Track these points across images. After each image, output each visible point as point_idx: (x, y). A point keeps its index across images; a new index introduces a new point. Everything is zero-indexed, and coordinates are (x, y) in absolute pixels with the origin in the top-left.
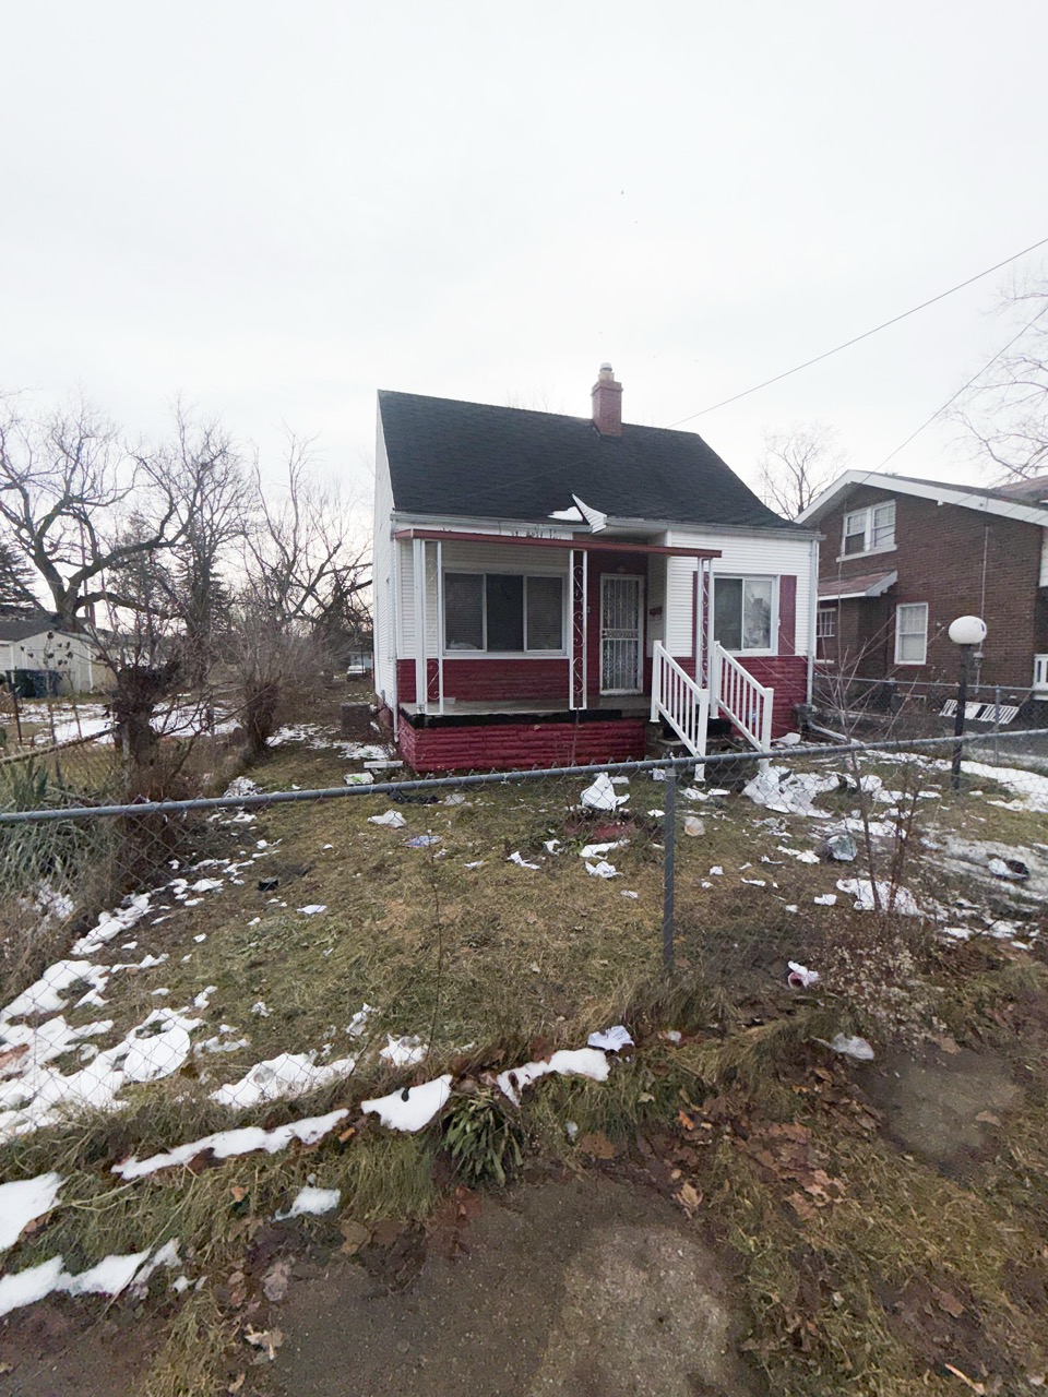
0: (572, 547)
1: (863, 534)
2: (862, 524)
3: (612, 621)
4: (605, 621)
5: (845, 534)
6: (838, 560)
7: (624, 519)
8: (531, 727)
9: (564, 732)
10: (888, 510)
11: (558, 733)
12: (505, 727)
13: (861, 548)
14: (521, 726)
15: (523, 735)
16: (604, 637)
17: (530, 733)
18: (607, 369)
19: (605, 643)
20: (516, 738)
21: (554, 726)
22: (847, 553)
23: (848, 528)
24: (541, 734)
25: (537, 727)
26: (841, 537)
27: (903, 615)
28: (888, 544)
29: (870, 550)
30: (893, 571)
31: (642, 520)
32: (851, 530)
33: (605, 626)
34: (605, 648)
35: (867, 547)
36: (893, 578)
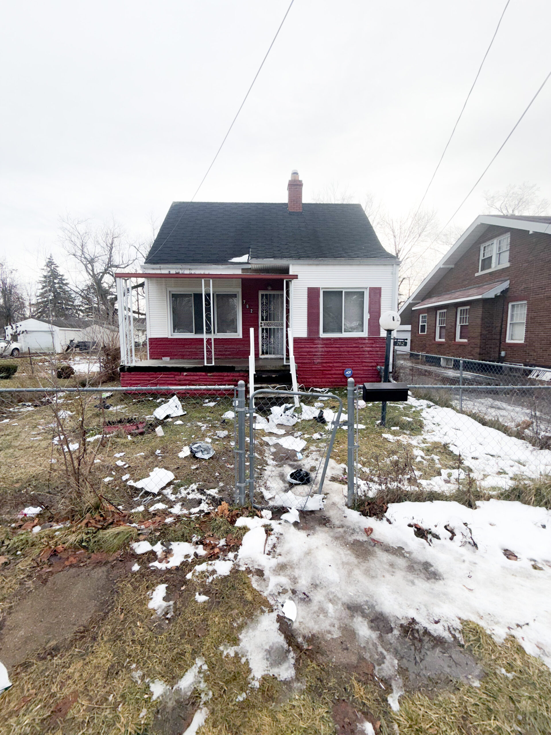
0: (203, 278)
1: (491, 257)
2: (491, 251)
3: (267, 317)
4: (262, 317)
5: (481, 257)
6: (477, 275)
7: (261, 260)
8: (182, 374)
9: (201, 377)
10: (506, 240)
11: (198, 378)
12: (168, 373)
13: (490, 267)
14: (176, 373)
15: (177, 378)
16: (261, 326)
17: (181, 377)
18: (295, 174)
19: (263, 329)
20: (173, 379)
21: (195, 373)
22: (481, 271)
23: (484, 254)
24: (187, 378)
25: (185, 374)
26: (479, 259)
27: (513, 311)
28: (506, 264)
29: (495, 267)
30: (506, 280)
31: (272, 259)
32: (485, 254)
33: (263, 320)
34: (263, 332)
35: (493, 265)
36: (505, 285)
